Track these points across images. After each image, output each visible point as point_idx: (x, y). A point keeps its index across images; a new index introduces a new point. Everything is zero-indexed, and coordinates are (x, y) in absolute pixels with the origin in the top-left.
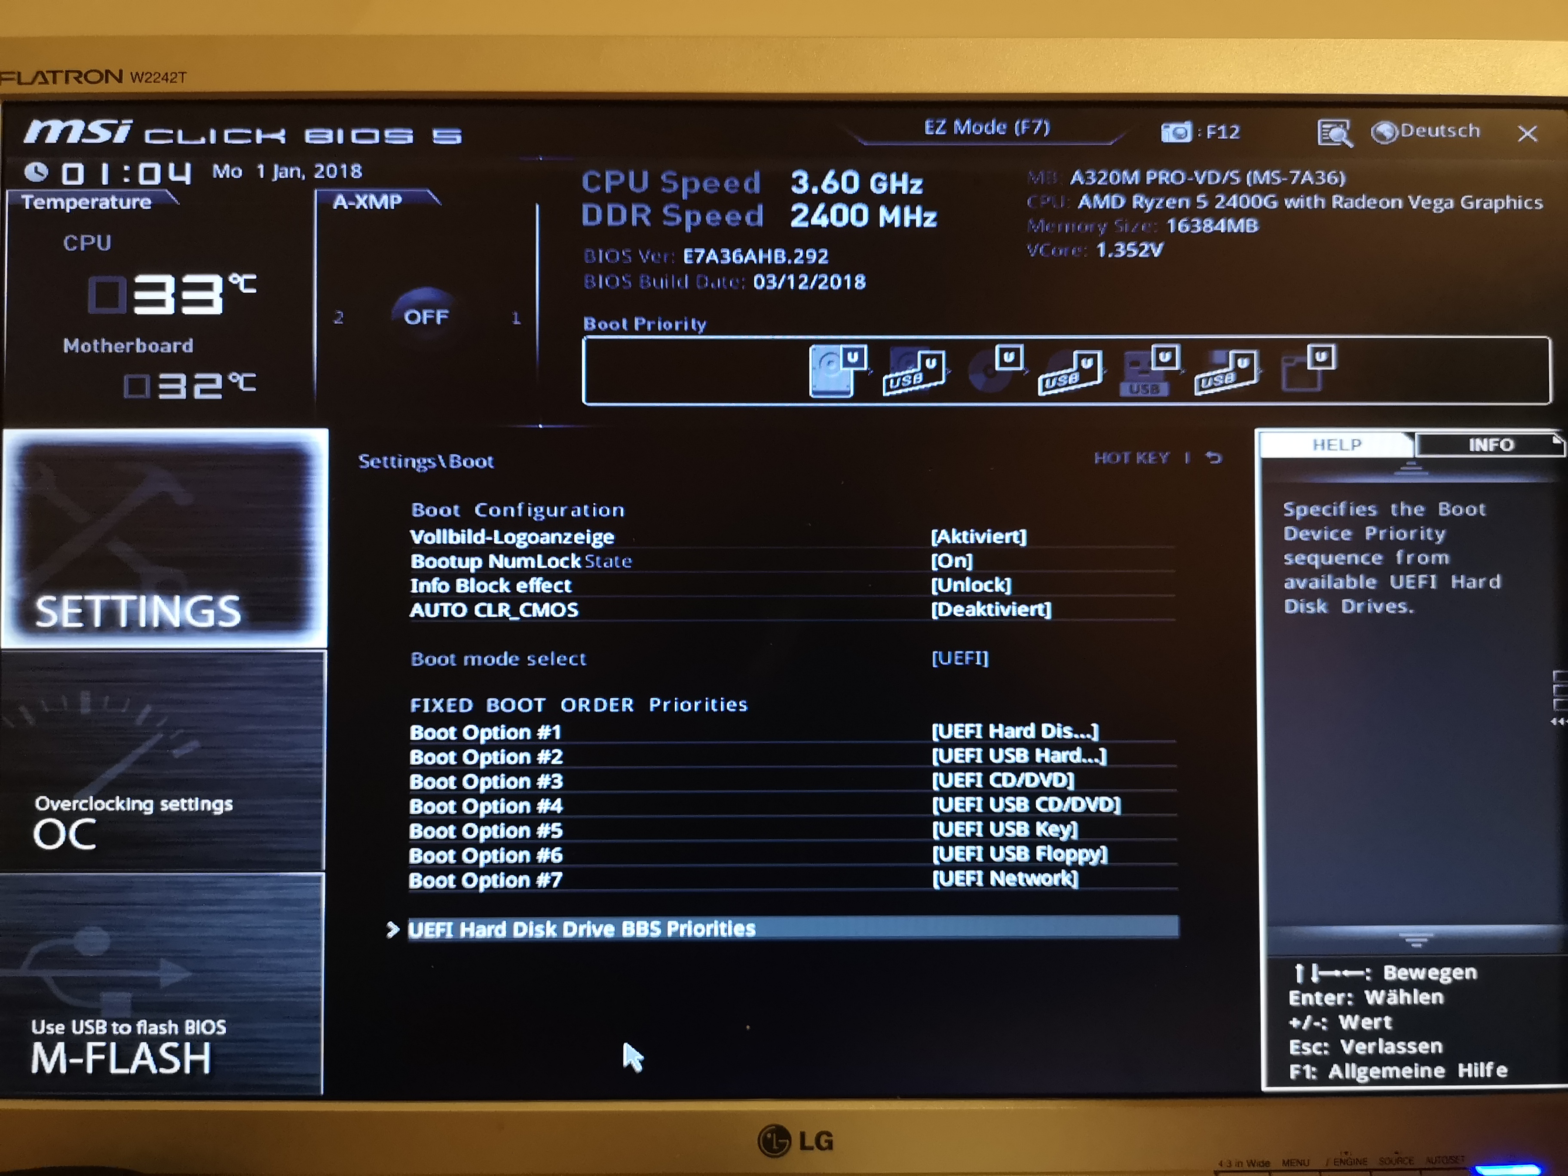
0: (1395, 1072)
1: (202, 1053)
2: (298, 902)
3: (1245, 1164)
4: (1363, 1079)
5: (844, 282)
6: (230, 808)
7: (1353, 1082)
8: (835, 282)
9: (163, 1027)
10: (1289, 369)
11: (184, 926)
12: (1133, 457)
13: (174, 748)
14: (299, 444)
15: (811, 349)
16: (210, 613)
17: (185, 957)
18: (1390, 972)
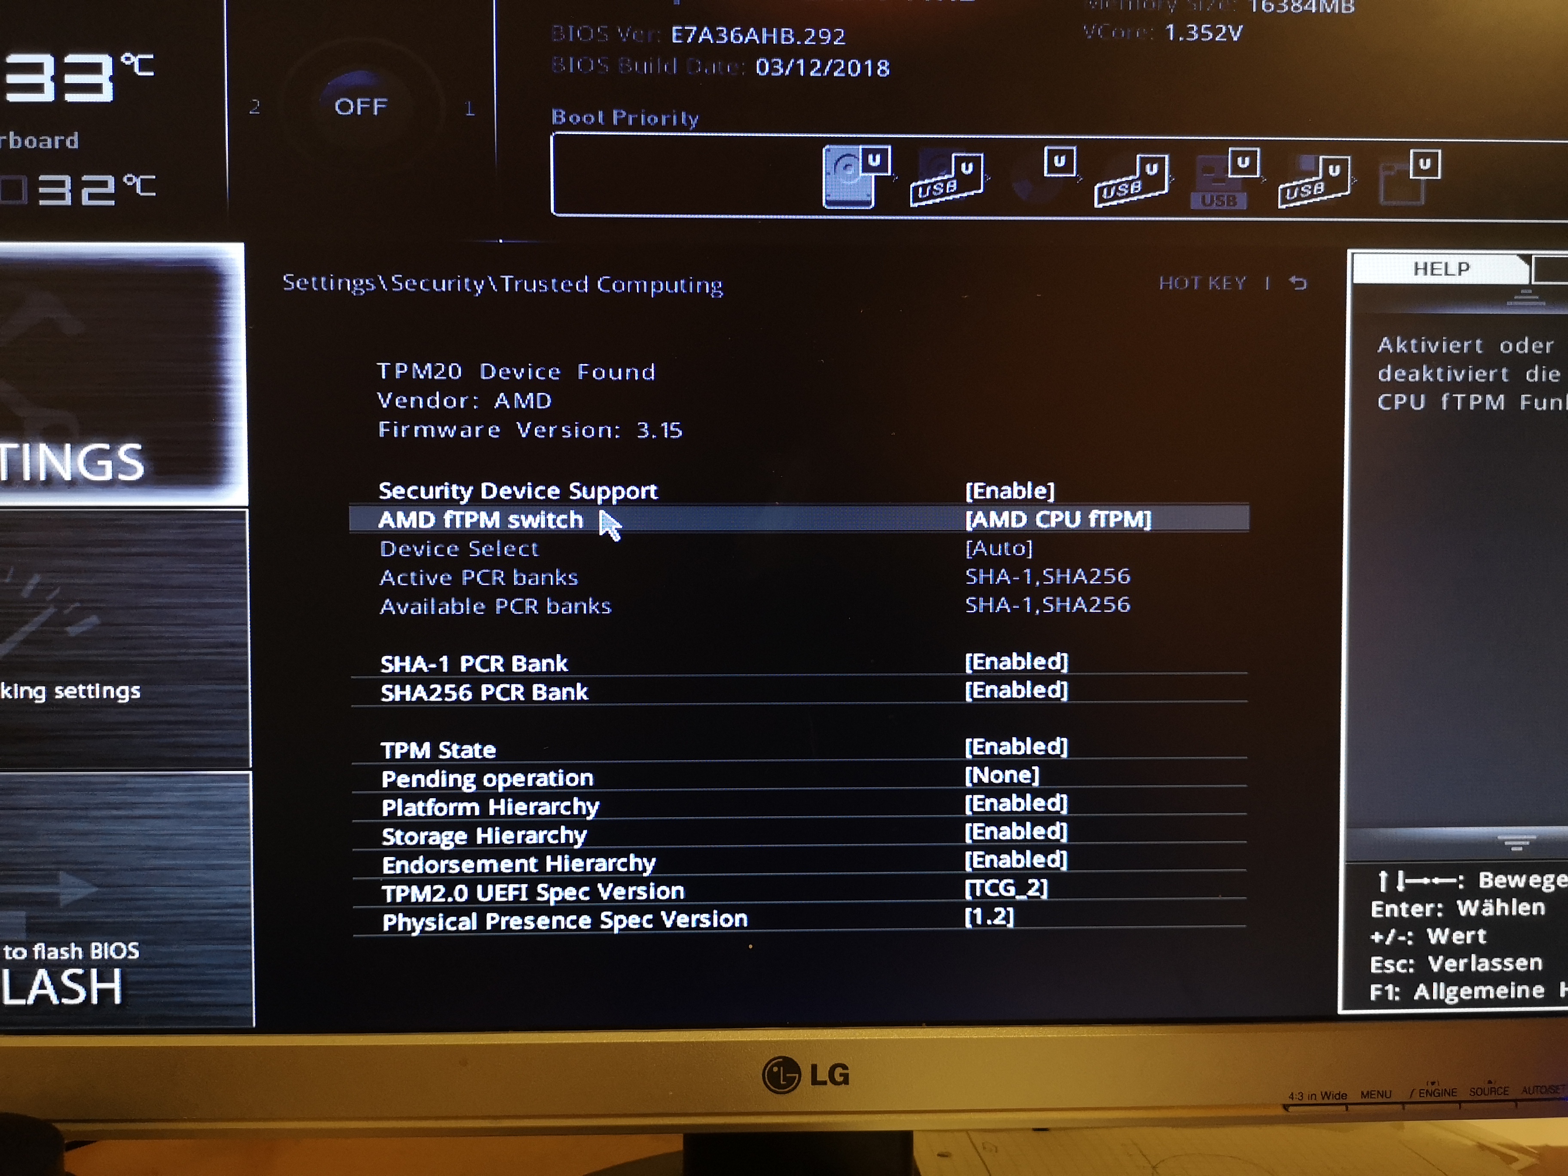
0: (1488, 992)
1: (112, 981)
2: (222, 805)
3: (1319, 1097)
4: (1453, 1000)
5: (864, 68)
6: (138, 696)
7: (1441, 1003)
8: (854, 68)
9: (66, 951)
10: (1388, 179)
11: (85, 834)
12: (1204, 283)
13: (70, 625)
14: (208, 259)
15: (824, 150)
16: (108, 464)
17: (89, 870)
18: (1486, 880)
